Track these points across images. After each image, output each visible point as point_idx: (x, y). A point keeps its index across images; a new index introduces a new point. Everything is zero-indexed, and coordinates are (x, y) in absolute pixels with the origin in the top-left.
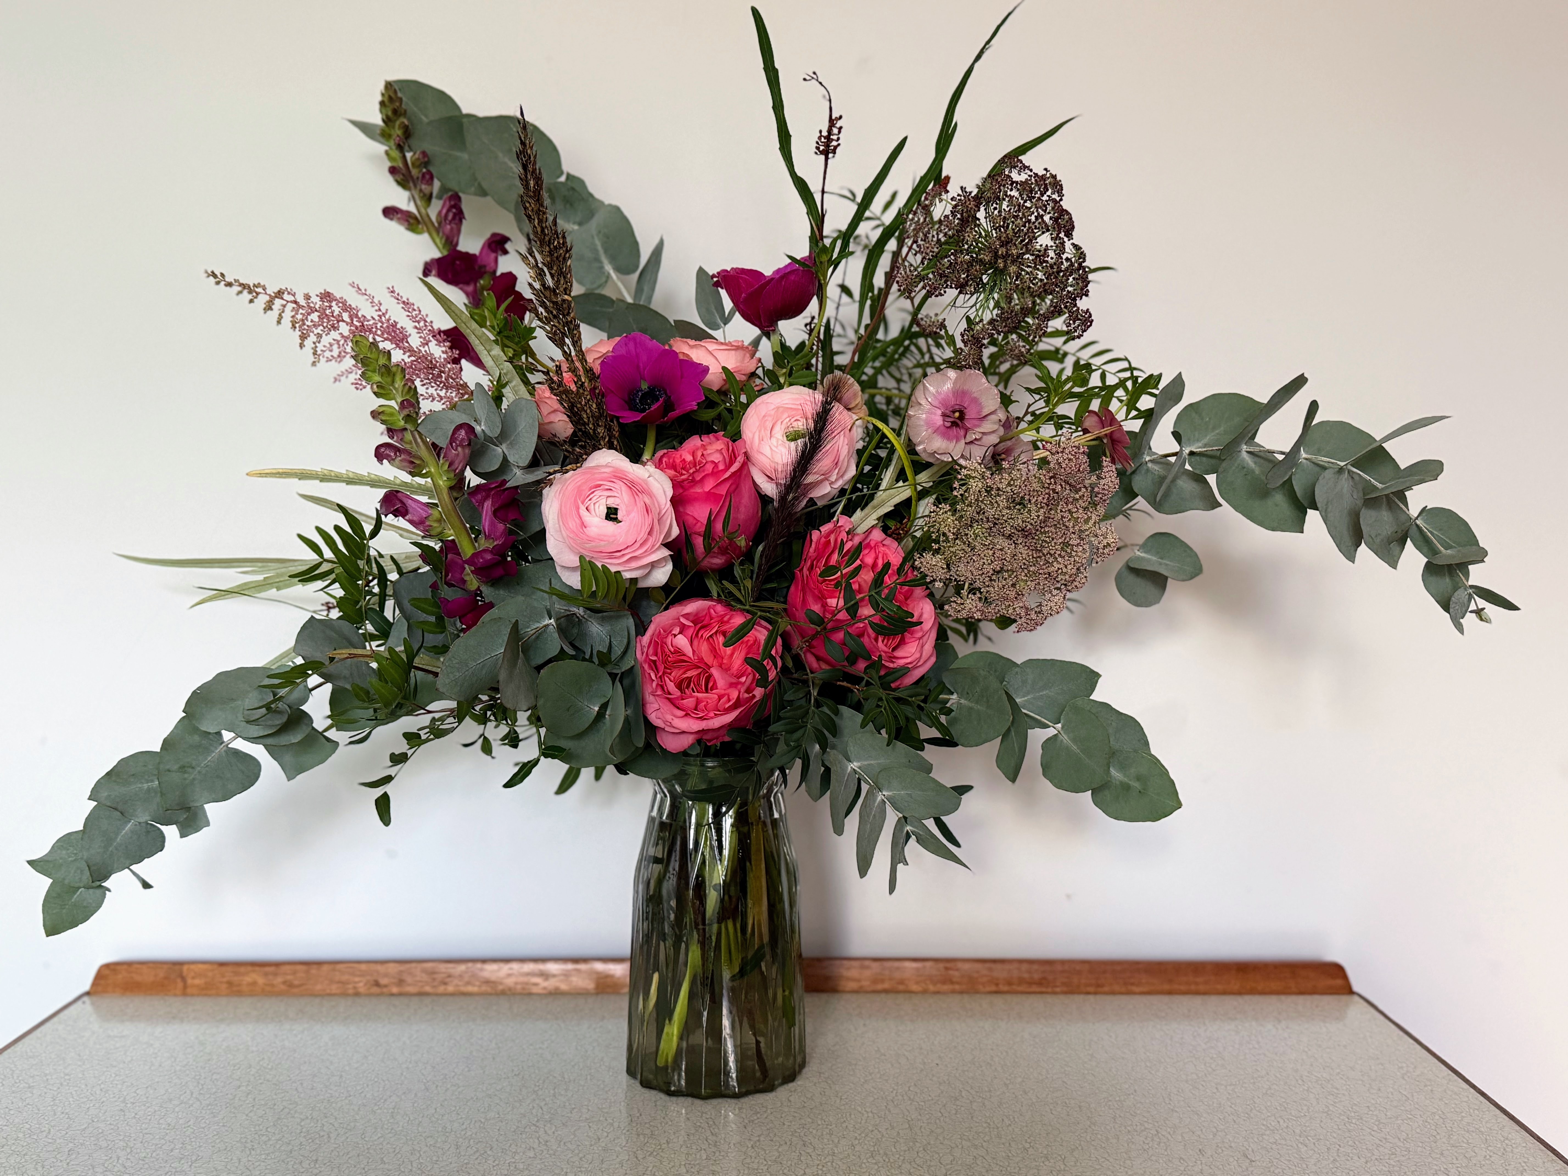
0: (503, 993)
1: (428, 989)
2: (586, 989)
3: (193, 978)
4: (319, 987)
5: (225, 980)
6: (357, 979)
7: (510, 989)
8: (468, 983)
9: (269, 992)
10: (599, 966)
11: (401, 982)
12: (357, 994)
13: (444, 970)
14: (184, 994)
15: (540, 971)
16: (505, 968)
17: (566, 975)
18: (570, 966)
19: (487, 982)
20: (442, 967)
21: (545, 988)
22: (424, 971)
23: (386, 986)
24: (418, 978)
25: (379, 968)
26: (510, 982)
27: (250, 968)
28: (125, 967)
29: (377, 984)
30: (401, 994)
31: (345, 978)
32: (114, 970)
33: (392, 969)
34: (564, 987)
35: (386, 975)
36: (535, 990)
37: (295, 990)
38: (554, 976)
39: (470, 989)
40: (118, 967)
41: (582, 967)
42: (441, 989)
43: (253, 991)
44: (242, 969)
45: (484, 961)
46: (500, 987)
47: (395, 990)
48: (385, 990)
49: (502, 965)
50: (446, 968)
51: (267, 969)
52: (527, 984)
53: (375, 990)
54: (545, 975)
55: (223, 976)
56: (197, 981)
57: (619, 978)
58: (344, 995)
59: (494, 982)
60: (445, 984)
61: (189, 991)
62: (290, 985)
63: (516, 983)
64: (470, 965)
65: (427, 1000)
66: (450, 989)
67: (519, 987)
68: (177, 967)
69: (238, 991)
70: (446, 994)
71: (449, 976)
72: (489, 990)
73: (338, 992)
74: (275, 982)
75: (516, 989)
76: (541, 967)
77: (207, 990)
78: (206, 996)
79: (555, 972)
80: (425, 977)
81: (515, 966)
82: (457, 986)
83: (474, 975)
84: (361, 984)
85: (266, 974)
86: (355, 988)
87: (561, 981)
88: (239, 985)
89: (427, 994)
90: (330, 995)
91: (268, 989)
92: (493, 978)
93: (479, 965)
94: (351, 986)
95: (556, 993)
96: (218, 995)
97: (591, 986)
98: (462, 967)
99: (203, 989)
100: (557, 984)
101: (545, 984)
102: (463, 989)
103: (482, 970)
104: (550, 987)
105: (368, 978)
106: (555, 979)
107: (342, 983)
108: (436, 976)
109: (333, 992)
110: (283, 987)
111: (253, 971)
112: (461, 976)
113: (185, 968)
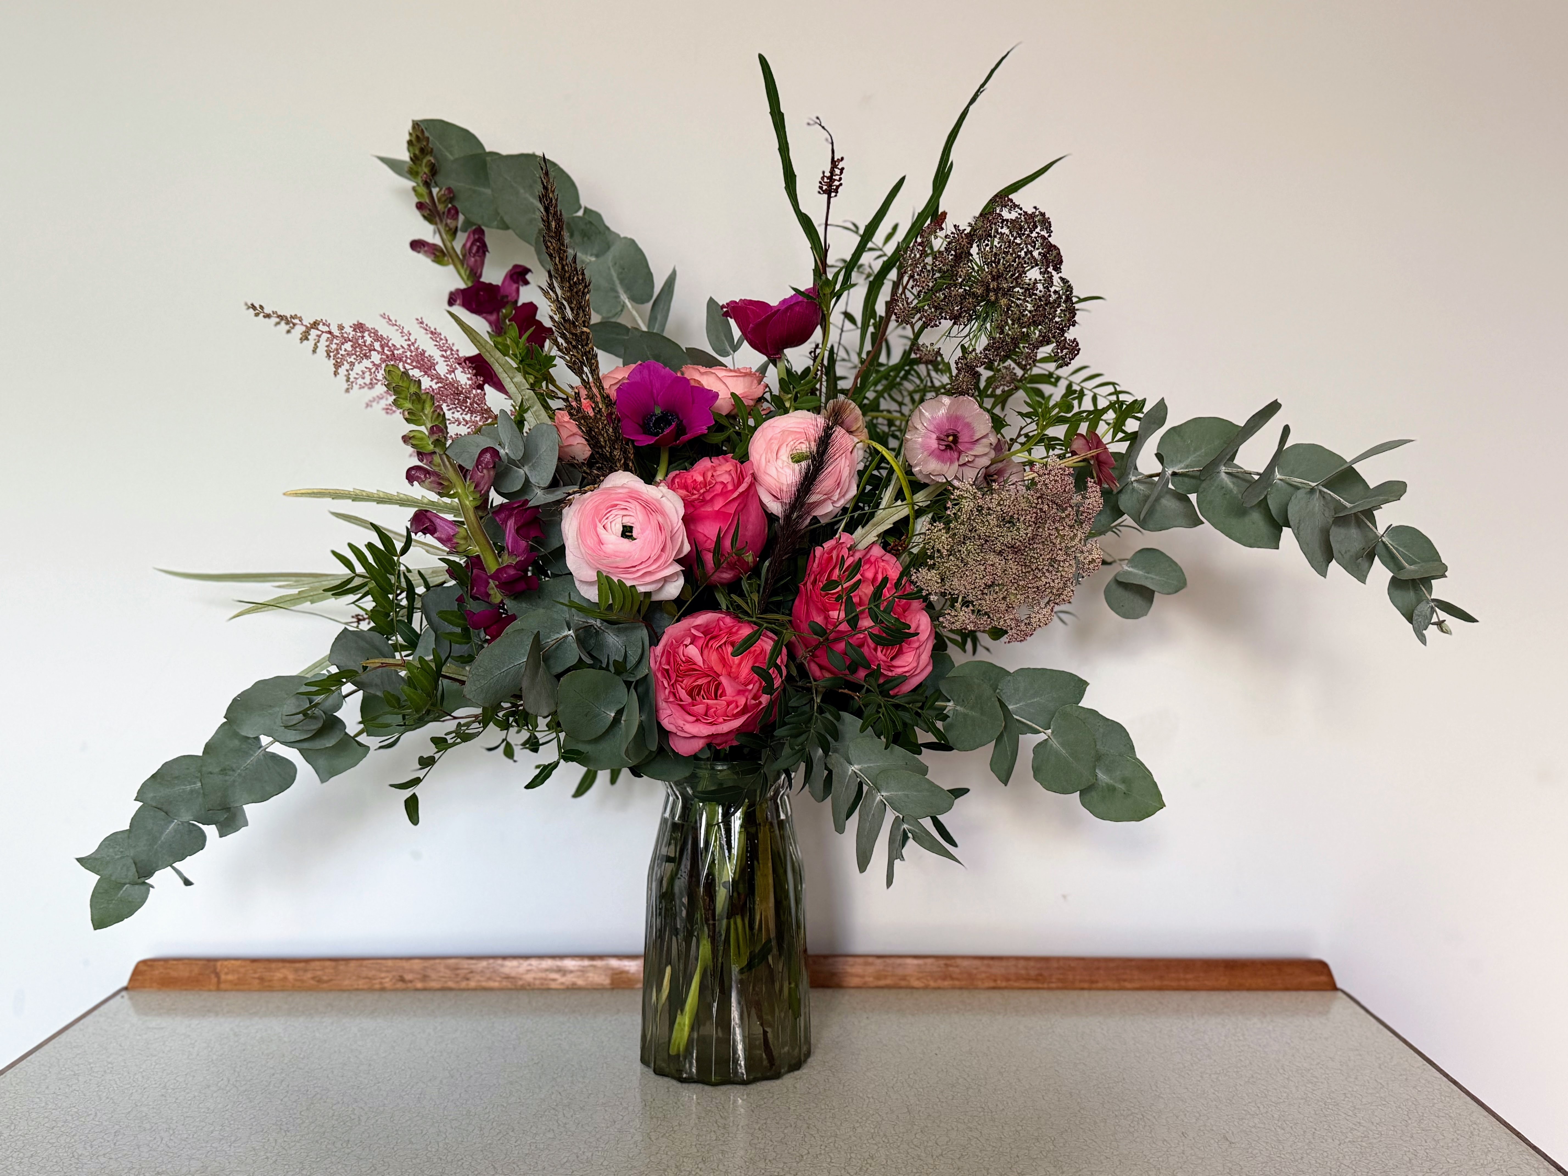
0: (523, 988)
1: (451, 984)
2: (602, 985)
3: (227, 974)
4: (346, 982)
5: (256, 975)
6: (383, 975)
7: (529, 985)
8: (489, 979)
9: (299, 987)
10: (614, 963)
11: (425, 978)
12: (383, 989)
13: (466, 966)
14: (218, 989)
15: (558, 966)
16: (525, 965)
17: (583, 971)
18: (586, 963)
19: (507, 977)
20: (465, 964)
21: (562, 984)
22: (447, 967)
23: (411, 981)
24: (441, 974)
25: (404, 964)
26: (529, 977)
27: (280, 965)
28: (162, 963)
29: (402, 979)
30: (425, 989)
31: (371, 973)
32: (151, 966)
33: (417, 965)
34: (580, 982)
35: (411, 971)
36: (553, 985)
37: (325, 985)
38: (571, 972)
39: (491, 984)
40: (156, 963)
41: (598, 963)
42: (464, 984)
43: (284, 987)
44: (273, 965)
45: (505, 958)
46: (520, 983)
47: (419, 985)
48: (410, 985)
49: (521, 961)
50: (469, 964)
51: (297, 965)
52: (545, 979)
53: (400, 985)
54: (563, 971)
55: (255, 972)
56: (230, 977)
57: (633, 974)
58: (371, 990)
59: (513, 978)
60: (468, 979)
61: (222, 986)
62: (320, 981)
63: (535, 979)
64: (491, 961)
65: (451, 995)
66: (472, 984)
67: (537, 982)
68: (212, 963)
69: (269, 986)
70: (468, 989)
71: (472, 972)
72: (509, 985)
73: (365, 987)
74: (305, 978)
75: (534, 984)
76: (559, 963)
77: (240, 985)
78: (238, 990)
79: (572, 968)
80: (448, 973)
81: (534, 962)
82: (479, 981)
83: (495, 971)
84: (387, 980)
85: (296, 970)
86: (381, 983)
87: (578, 977)
88: (270, 981)
89: (451, 989)
90: (357, 990)
91: (298, 984)
92: (513, 974)
93: (500, 962)
94: (377, 981)
95: (573, 989)
96: (250, 990)
97: (607, 981)
98: (484, 963)
99: (236, 985)
100: (574, 980)
101: (563, 980)
102: (484, 984)
103: (502, 966)
104: (567, 983)
105: (394, 973)
106: (572, 975)
107: (369, 978)
108: (459, 972)
109: (361, 987)
110: (312, 982)
111: (283, 967)
112: (482, 972)
113: (219, 964)
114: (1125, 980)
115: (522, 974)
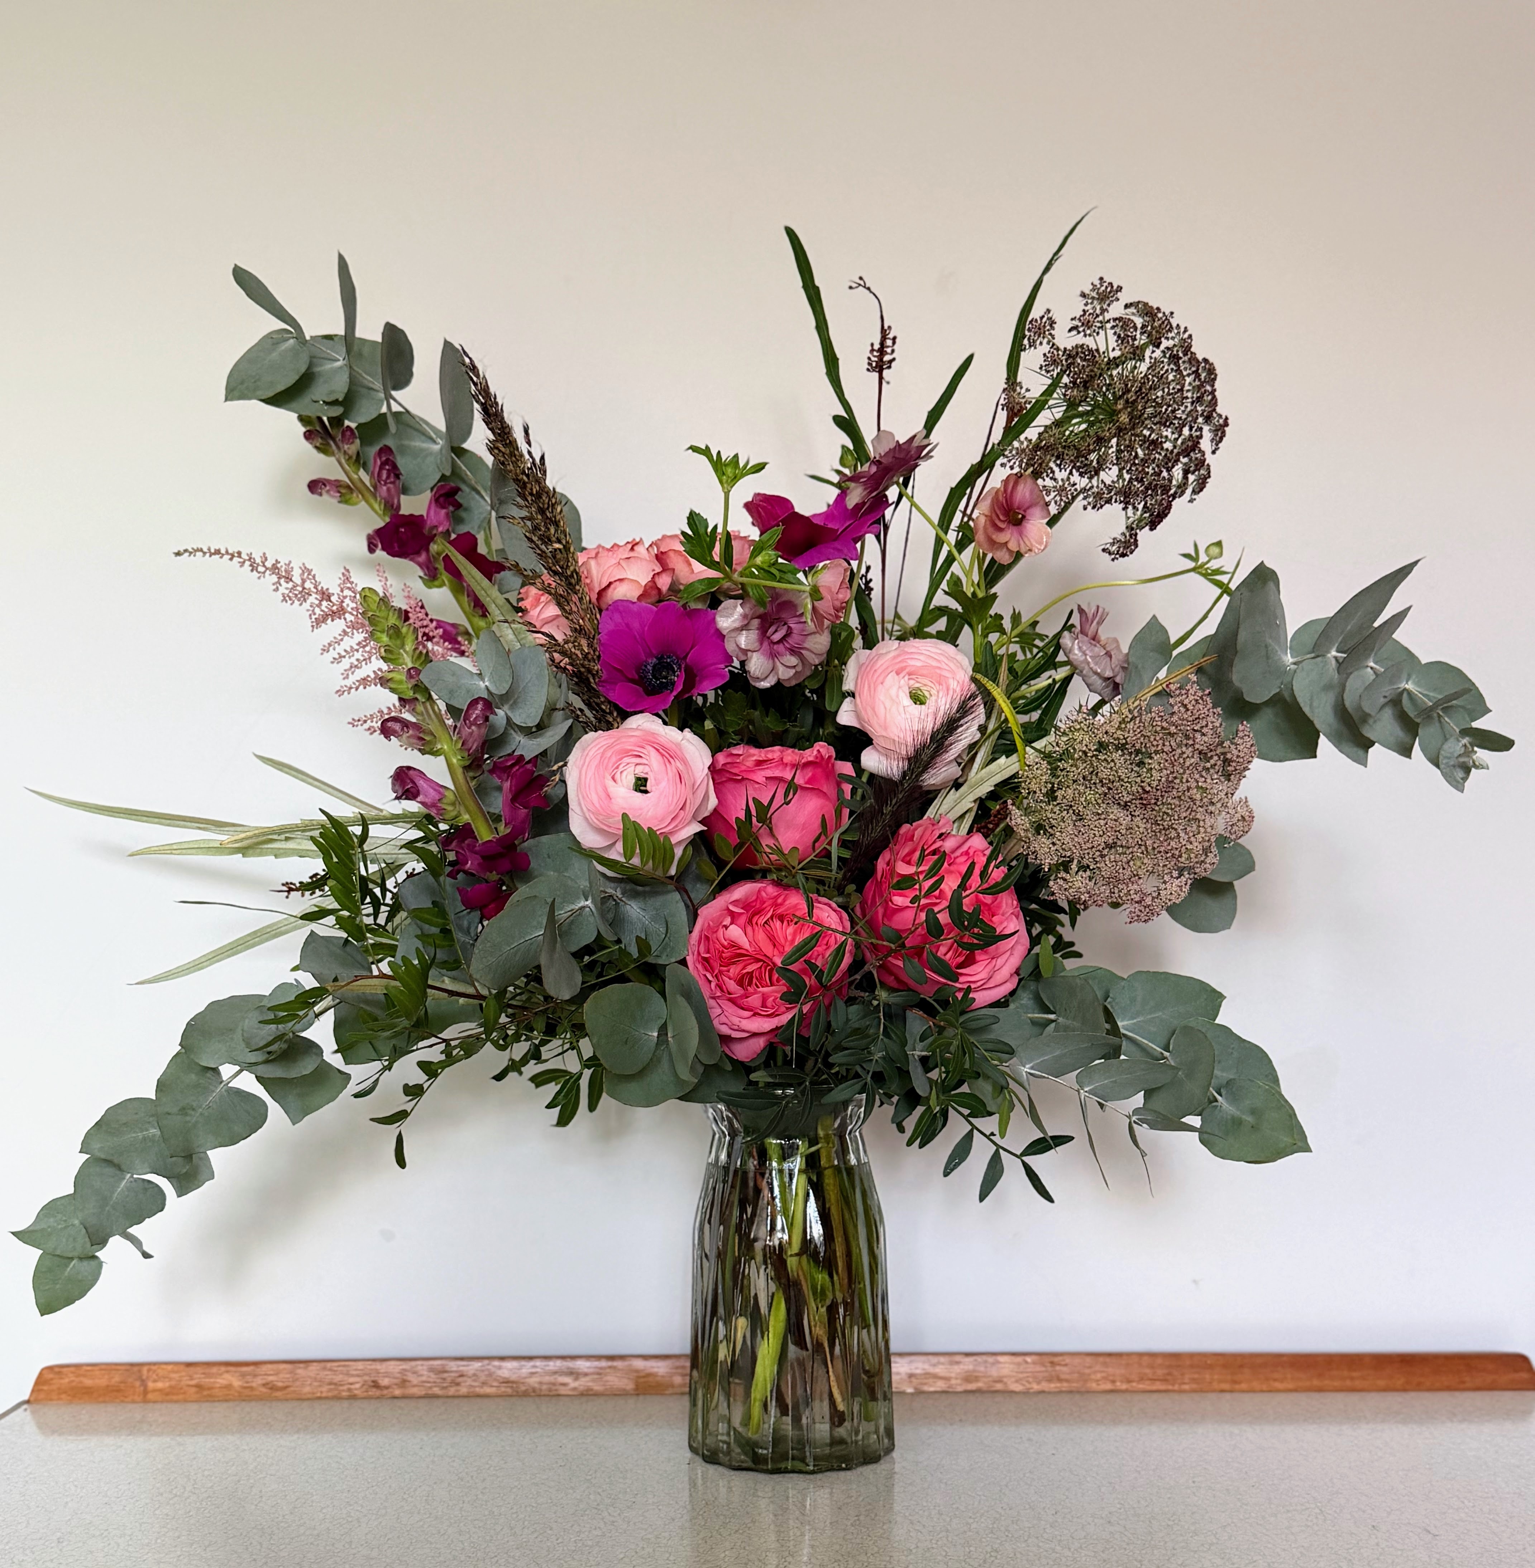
0: (525, 1394)
1: (437, 1391)
2: (624, 1390)
3: (155, 1381)
4: (307, 1389)
5: (193, 1382)
6: (352, 1380)
7: (534, 1390)
8: (484, 1383)
9: (246, 1396)
10: (639, 1364)
11: (404, 1383)
12: (353, 1397)
13: (455, 1369)
14: (145, 1401)
15: (568, 1368)
16: (527, 1367)
17: (600, 1373)
18: (604, 1363)
19: (507, 1381)
20: (453, 1366)
21: (575, 1389)
22: (431, 1370)
23: (387, 1388)
24: (424, 1378)
25: (378, 1366)
26: (533, 1381)
27: (223, 1369)
28: (72, 1369)
29: (376, 1385)
30: (404, 1397)
31: (338, 1378)
32: (59, 1373)
33: (394, 1368)
34: (597, 1387)
35: (387, 1375)
36: (563, 1391)
37: (278, 1394)
38: (586, 1375)
39: (488, 1390)
40: (65, 1370)
41: (618, 1364)
42: (452, 1391)
43: (228, 1396)
44: (214, 1370)
45: (502, 1358)
46: (523, 1388)
47: (397, 1392)
48: (385, 1392)
49: (523, 1363)
50: (459, 1366)
51: (245, 1369)
52: (554, 1384)
53: (374, 1392)
54: (575, 1374)
55: (192, 1379)
56: (160, 1385)
57: (663, 1377)
58: (338, 1398)
59: (513, 1382)
60: (458, 1384)
61: (150, 1396)
62: (273, 1388)
63: (541, 1383)
64: (486, 1362)
65: (437, 1402)
66: (463, 1390)
67: (544, 1387)
68: (136, 1369)
69: (210, 1396)
70: (459, 1397)
71: (462, 1376)
72: (509, 1391)
73: (330, 1394)
74: (254, 1385)
75: (541, 1390)
76: (570, 1364)
77: (172, 1395)
78: (171, 1401)
79: (586, 1370)
80: (433, 1377)
81: (538, 1363)
82: (471, 1386)
83: (490, 1375)
84: (358, 1386)
85: (243, 1375)
86: (349, 1390)
87: (593, 1381)
88: (210, 1389)
89: (436, 1397)
90: (319, 1398)
91: (247, 1392)
92: (514, 1377)
93: (496, 1363)
94: (345, 1388)
95: (587, 1394)
96: (186, 1401)
97: (630, 1386)
98: (477, 1365)
99: (167, 1394)
100: (590, 1384)
101: (574, 1384)
102: (477, 1390)
103: (500, 1368)
104: (582, 1388)
105: (366, 1378)
106: (587, 1378)
107: (335, 1384)
108: (445, 1375)
109: (324, 1395)
110: (264, 1390)
111: (227, 1372)
112: (474, 1375)
113: (145, 1369)
114: (1275, 1380)
115: (525, 1378)
